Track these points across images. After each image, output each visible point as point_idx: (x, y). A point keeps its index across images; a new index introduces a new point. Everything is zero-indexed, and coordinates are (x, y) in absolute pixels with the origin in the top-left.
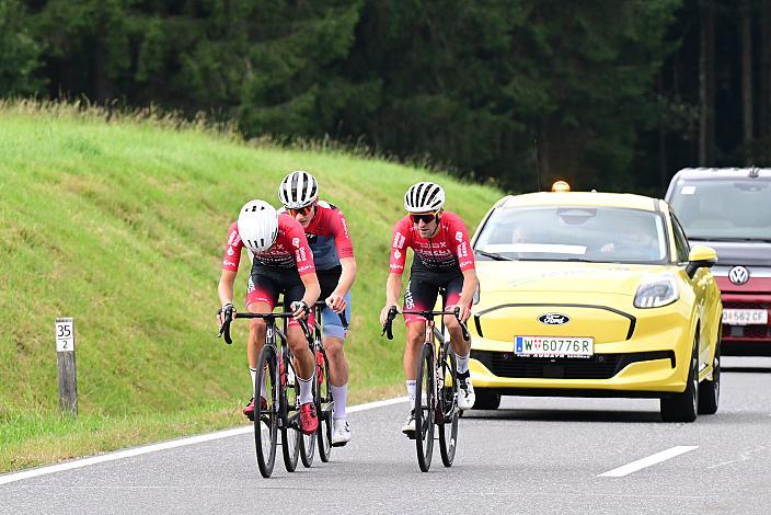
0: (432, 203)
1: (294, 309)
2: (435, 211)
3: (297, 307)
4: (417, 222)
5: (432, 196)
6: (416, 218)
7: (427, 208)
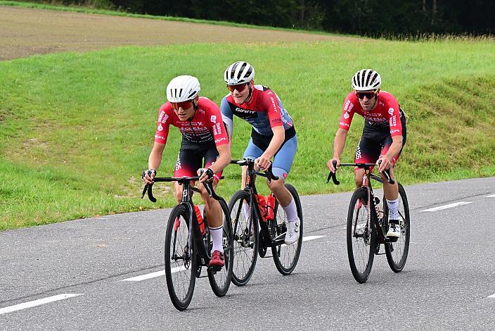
0: (374, 84)
1: (199, 175)
2: (375, 90)
3: (202, 173)
4: (362, 98)
5: (374, 79)
6: (361, 94)
7: (370, 87)
